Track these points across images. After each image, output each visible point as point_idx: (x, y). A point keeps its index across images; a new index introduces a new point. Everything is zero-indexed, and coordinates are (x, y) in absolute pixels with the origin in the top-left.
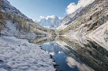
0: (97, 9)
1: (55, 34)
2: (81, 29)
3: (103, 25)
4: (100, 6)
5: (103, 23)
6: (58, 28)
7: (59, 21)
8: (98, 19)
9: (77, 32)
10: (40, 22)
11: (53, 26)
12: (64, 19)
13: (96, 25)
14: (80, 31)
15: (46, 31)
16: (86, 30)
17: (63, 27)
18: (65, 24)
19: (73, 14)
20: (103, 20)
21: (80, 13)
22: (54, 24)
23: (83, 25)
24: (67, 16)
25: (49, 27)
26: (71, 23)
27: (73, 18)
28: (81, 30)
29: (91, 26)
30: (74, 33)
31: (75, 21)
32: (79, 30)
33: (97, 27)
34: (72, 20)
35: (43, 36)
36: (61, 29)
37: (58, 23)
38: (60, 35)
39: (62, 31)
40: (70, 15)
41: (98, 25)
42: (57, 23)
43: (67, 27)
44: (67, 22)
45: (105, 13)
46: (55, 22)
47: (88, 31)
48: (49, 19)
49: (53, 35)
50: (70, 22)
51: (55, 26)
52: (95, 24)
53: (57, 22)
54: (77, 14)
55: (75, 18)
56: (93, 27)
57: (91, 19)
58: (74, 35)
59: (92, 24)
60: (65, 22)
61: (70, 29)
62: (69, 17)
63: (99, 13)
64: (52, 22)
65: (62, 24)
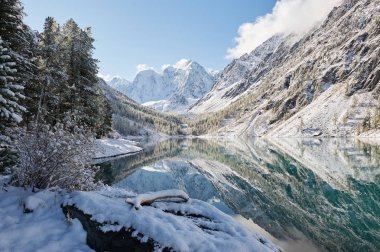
0: (310, 52)
1: (180, 133)
2: (254, 116)
3: (309, 106)
4: (319, 43)
5: (310, 100)
6: (199, 110)
7: (205, 80)
8: (300, 89)
9: (242, 126)
10: (132, 87)
11: (183, 101)
12: (222, 76)
13: (294, 104)
14: (252, 124)
15: (150, 122)
16: (268, 121)
17: (216, 102)
18: (227, 95)
19: (257, 55)
20: (313, 92)
21: (278, 52)
22: (185, 92)
23: (265, 102)
24: (234, 62)
25: (166, 105)
26: (245, 90)
27: (256, 70)
28: (256, 119)
29: (280, 108)
30: (235, 128)
31: (259, 83)
32: (250, 119)
33: (294, 113)
34: (250, 79)
38: (194, 137)
39: (203, 122)
40: (245, 60)
41: (297, 104)
42: (197, 90)
44: (233, 86)
45: (320, 70)
46: (190, 85)
47: (272, 122)
48: (166, 71)
49: (171, 134)
50: (242, 85)
51: (191, 100)
52: (291, 103)
53: (198, 84)
54: (269, 55)
55: (261, 73)
56: (285, 111)
57: (287, 85)
58: (233, 134)
59: (284, 103)
60: (225, 87)
61: (228, 115)
62: (242, 68)
63: (310, 67)
64: (180, 83)
65: (215, 92)
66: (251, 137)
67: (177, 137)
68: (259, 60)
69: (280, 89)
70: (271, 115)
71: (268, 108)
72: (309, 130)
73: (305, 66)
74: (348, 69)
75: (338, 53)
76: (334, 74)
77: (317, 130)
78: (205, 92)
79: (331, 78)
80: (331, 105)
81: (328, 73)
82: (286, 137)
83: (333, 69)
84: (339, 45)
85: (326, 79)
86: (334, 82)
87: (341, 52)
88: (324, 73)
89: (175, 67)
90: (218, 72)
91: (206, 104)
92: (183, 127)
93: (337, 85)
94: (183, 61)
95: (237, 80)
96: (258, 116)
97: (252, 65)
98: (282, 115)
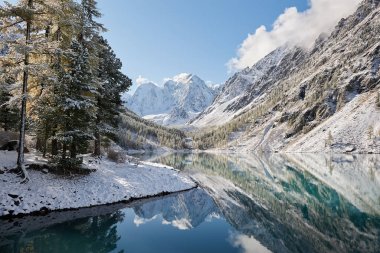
0: (324, 61)
1: (185, 147)
2: (267, 129)
3: (332, 118)
4: (335, 51)
5: (332, 112)
7: (205, 93)
8: (320, 100)
9: (255, 140)
11: (184, 115)
12: (223, 89)
13: (314, 116)
14: (266, 138)
15: (153, 135)
16: (284, 135)
17: (219, 116)
18: (229, 108)
19: (259, 68)
20: (335, 102)
21: (281, 65)
22: (186, 106)
23: (278, 115)
24: (236, 76)
25: (166, 118)
26: (249, 103)
27: (259, 83)
28: (269, 132)
29: (298, 120)
30: (247, 142)
31: (263, 96)
32: (263, 132)
33: (315, 126)
34: (253, 91)
35: (143, 151)
36: (211, 125)
37: (204, 104)
38: (200, 151)
39: (208, 135)
40: (247, 73)
41: (318, 116)
42: (197, 103)
43: (235, 117)
44: (235, 99)
45: (342, 79)
46: (191, 98)
47: (289, 136)
48: (167, 84)
49: (176, 148)
50: (245, 98)
51: (191, 113)
52: (311, 115)
53: (199, 97)
54: (272, 68)
55: (265, 87)
56: (303, 123)
57: (302, 95)
58: (245, 149)
59: (301, 115)
60: (228, 100)
61: (236, 128)
62: (244, 81)
63: (328, 76)
64: (181, 97)
65: (216, 105)
66: (266, 152)
67: (182, 151)
68: (261, 73)
69: (294, 100)
70: (286, 127)
71: (282, 121)
72: (339, 145)
73: (322, 75)
74: (376, 77)
75: (361, 60)
76: (359, 83)
77: (348, 145)
78: (205, 106)
79: (356, 87)
80: (361, 117)
81: (352, 82)
82: (310, 153)
83: (357, 77)
84: (361, 52)
85: (349, 89)
86: (360, 91)
87: (365, 59)
88: (347, 81)
89: (175, 80)
90: (218, 85)
91: (207, 117)
92: (187, 141)
93: (364, 95)
94: (183, 75)
95: (239, 94)
96: (271, 130)
97: (254, 78)
98: (301, 128)
